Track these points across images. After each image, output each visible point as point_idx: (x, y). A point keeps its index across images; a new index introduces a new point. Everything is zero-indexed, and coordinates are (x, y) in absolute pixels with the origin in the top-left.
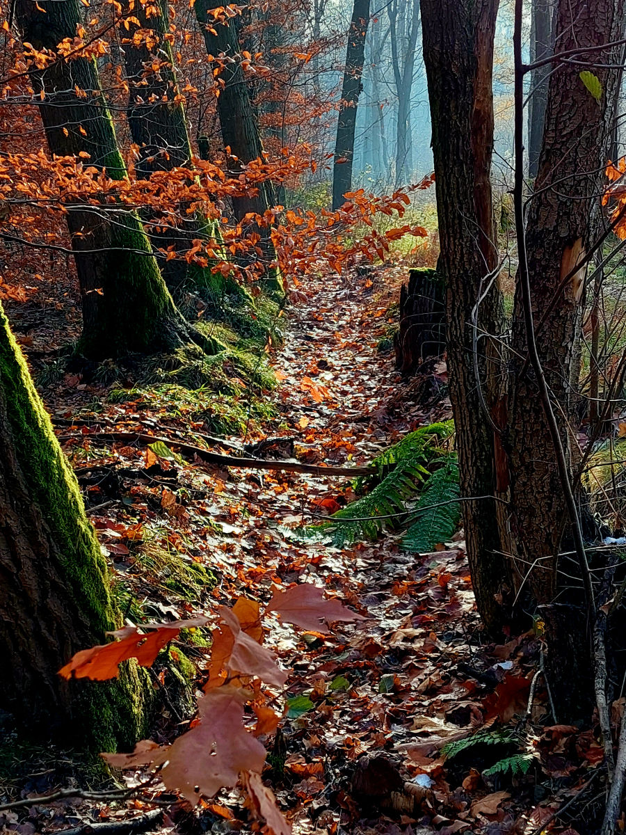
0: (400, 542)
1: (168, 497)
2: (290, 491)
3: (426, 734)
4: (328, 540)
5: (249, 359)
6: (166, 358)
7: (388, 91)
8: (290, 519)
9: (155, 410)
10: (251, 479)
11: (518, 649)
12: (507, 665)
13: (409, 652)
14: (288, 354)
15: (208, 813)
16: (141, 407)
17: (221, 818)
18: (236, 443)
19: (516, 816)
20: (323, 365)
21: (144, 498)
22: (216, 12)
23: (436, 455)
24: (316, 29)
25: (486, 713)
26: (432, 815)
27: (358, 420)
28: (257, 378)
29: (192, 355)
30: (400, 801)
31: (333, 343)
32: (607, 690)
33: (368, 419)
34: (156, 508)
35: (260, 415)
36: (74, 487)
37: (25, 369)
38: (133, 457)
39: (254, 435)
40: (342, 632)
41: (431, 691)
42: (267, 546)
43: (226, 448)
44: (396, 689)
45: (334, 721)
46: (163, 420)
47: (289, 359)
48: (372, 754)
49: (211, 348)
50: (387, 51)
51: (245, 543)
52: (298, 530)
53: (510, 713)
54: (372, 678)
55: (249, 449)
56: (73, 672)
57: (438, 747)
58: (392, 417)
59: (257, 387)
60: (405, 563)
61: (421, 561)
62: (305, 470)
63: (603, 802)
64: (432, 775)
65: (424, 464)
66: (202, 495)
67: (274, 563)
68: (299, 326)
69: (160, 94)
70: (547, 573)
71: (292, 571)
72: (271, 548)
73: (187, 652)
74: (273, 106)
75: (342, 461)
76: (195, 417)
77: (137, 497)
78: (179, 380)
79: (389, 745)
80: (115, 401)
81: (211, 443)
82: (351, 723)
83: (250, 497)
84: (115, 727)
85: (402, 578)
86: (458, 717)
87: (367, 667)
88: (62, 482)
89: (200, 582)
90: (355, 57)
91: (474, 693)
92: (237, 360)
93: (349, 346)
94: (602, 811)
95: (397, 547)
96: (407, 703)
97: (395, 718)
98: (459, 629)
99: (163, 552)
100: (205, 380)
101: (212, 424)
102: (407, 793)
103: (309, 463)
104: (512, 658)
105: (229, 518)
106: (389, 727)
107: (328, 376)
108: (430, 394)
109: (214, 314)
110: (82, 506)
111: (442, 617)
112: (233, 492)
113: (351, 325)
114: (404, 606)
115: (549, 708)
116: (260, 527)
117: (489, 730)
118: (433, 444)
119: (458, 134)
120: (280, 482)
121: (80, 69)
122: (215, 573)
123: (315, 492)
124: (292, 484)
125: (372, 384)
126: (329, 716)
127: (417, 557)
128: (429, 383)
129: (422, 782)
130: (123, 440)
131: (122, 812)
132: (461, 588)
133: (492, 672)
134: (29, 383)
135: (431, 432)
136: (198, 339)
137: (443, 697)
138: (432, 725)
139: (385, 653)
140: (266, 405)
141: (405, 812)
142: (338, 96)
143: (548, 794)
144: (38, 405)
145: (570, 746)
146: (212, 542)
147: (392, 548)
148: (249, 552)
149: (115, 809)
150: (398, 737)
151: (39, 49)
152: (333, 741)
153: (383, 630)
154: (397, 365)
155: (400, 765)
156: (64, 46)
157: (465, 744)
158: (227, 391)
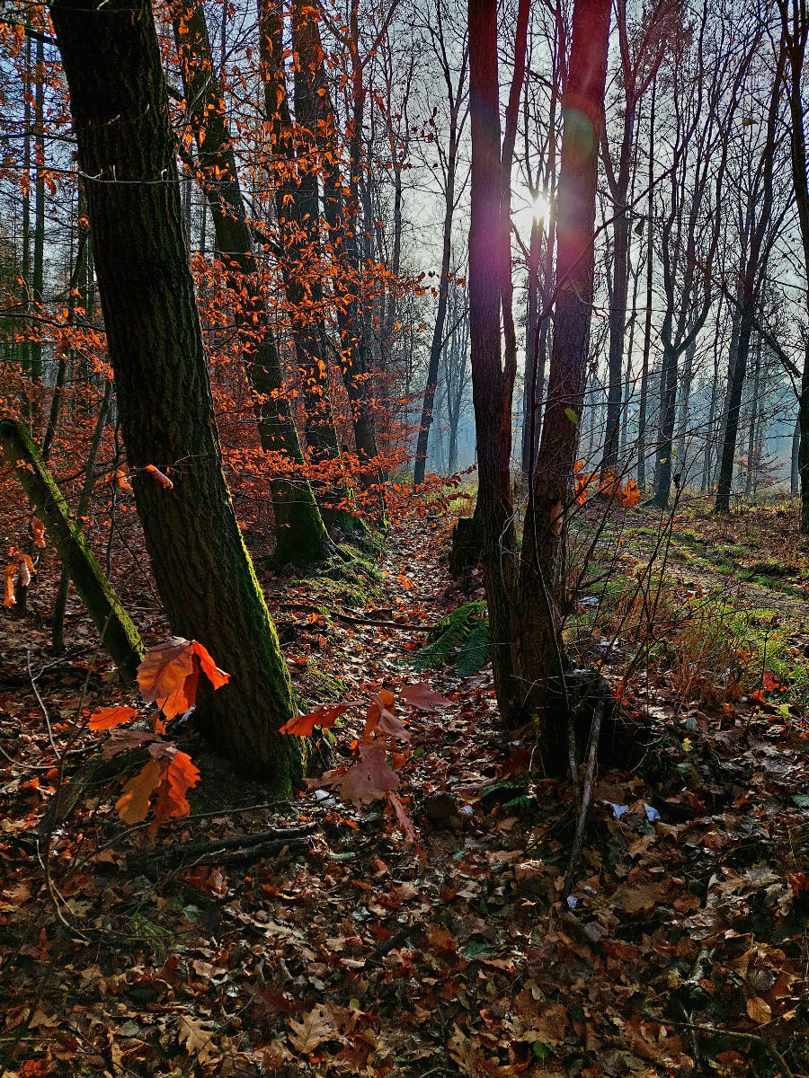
0: (453, 670)
1: (323, 640)
2: (390, 639)
3: (469, 782)
4: (412, 668)
5: (368, 564)
6: (322, 563)
7: (445, 423)
8: (390, 655)
9: (315, 591)
10: (368, 631)
11: (522, 734)
12: (517, 743)
13: (460, 734)
14: (389, 562)
15: (344, 825)
16: (308, 590)
17: (351, 828)
18: (360, 611)
19: (523, 832)
20: (409, 569)
21: (308, 641)
22: (357, 377)
23: (474, 621)
24: (407, 390)
25: (504, 770)
26: (474, 829)
27: (429, 600)
28: (372, 575)
29: (336, 561)
30: (455, 821)
31: (414, 557)
32: (576, 758)
33: (433, 600)
34: (315, 646)
35: (373, 595)
36: (274, 631)
37: (251, 564)
38: (303, 618)
39: (370, 607)
40: (420, 721)
41: (472, 757)
42: (377, 671)
43: (354, 613)
44: (452, 755)
45: (416, 773)
46: (319, 597)
47: (389, 565)
48: (439, 793)
49: (348, 558)
50: (445, 401)
51: (364, 668)
52: (394, 661)
53: (518, 771)
54: (438, 749)
55: (367, 614)
56: (286, 731)
57: (477, 790)
58: (447, 599)
59: (373, 579)
60: (456, 682)
61: (465, 682)
62: (399, 627)
63: (575, 826)
64: (473, 806)
65: (467, 626)
66: (340, 640)
67: (381, 680)
68: (395, 547)
69: (325, 419)
70: (541, 688)
71: (391, 685)
72: (379, 671)
73: (332, 730)
74: (384, 429)
75: (419, 623)
76: (337, 596)
77: (304, 640)
78: (330, 575)
79: (448, 788)
80: (293, 586)
81: (346, 611)
82: (426, 774)
83: (368, 642)
84: (291, 772)
85: (454, 691)
86: (488, 772)
87: (434, 742)
88: (268, 628)
89: (339, 690)
90: (429, 404)
91: (497, 759)
92: (361, 565)
93: (422, 559)
94: (574, 831)
95: (451, 673)
96: (458, 763)
97: (451, 772)
98: (488, 721)
99: (318, 672)
100: (343, 575)
101: (347, 600)
102: (459, 816)
103: (400, 623)
104: (519, 738)
105: (356, 654)
106: (448, 777)
107: (411, 575)
108: (469, 587)
109: (349, 540)
110: (278, 643)
111: (478, 714)
112: (358, 639)
113: (424, 547)
114: (456, 707)
115: (541, 768)
116: (373, 659)
117: (507, 780)
118: (472, 614)
119: (491, 444)
120: (384, 634)
121: (282, 405)
122: (348, 685)
123: (404, 640)
124: (391, 635)
125: (436, 580)
126: (413, 770)
127: (463, 679)
128: (469, 580)
129: (468, 810)
130: (298, 608)
131: (293, 823)
132: (489, 697)
133: (508, 746)
134: (253, 573)
135: (472, 607)
136: (341, 553)
137: (479, 760)
138: (473, 776)
139: (445, 734)
140: (377, 590)
141: (458, 828)
142: (419, 425)
143: (542, 819)
144: (256, 584)
145: (555, 791)
146: (346, 667)
147: (448, 674)
148: (367, 674)
149: (290, 821)
150: (453, 783)
151: (261, 394)
152: (416, 784)
153: (443, 721)
154: (450, 570)
155: (455, 800)
156: (275, 393)
157: (493, 788)
158: (355, 582)
